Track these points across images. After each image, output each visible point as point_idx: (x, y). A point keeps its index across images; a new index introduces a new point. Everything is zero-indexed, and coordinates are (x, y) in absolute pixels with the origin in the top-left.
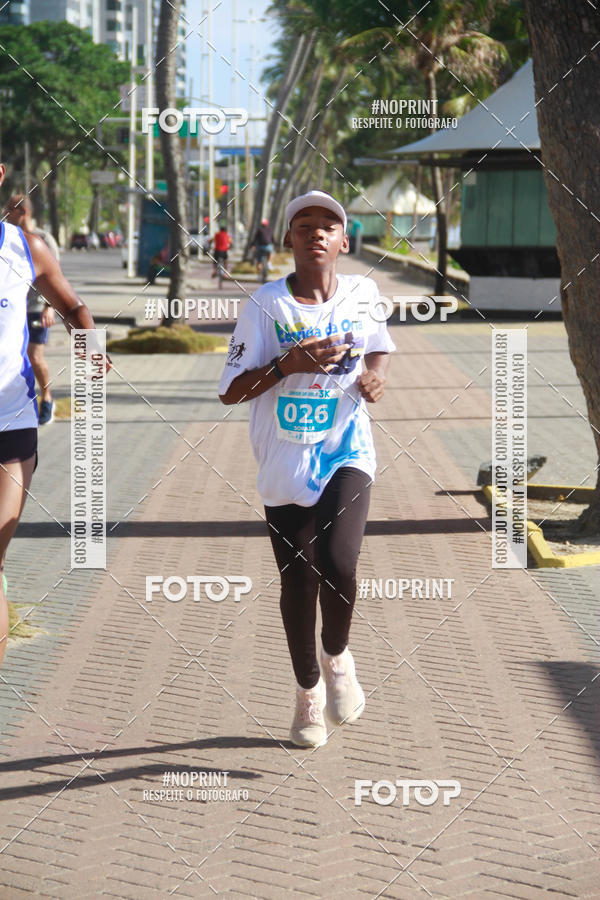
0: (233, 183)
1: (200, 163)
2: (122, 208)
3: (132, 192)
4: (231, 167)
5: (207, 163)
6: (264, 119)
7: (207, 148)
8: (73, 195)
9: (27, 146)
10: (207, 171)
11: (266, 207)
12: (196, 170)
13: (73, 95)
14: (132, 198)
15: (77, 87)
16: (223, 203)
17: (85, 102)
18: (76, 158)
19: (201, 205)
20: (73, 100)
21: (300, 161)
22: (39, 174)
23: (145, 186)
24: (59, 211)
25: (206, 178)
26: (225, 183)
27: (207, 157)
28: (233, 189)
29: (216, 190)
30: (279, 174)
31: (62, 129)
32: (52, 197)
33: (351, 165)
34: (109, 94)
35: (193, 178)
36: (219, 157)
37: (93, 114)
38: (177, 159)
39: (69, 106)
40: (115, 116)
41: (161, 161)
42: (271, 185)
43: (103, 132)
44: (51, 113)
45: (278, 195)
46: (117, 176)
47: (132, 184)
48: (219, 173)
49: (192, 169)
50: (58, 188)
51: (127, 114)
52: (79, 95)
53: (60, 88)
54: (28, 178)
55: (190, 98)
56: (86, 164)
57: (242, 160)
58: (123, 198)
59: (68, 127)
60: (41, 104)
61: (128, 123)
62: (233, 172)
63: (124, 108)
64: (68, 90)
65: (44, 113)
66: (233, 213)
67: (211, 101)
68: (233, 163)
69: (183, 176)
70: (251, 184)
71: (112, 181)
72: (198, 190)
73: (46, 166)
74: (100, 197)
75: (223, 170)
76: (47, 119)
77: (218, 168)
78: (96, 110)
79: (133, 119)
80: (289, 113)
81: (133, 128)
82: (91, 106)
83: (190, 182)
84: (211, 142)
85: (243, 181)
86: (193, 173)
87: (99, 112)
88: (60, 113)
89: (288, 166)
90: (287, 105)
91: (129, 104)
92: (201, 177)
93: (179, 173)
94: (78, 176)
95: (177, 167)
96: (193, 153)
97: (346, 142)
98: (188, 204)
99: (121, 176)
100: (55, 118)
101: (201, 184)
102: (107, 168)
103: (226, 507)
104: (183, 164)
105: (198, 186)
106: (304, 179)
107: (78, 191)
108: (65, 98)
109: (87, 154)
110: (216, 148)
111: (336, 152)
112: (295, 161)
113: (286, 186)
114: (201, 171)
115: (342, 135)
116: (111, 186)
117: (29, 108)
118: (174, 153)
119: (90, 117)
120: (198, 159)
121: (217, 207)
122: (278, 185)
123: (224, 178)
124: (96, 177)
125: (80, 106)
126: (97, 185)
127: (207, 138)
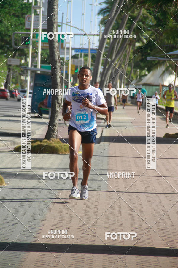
0: (80, 66)
1: (65, 56)
3: (29, 69)
4: (80, 59)
6: (97, 35)
7: (68, 49)
10: (68, 60)
12: (63, 59)
14: (29, 72)
16: (75, 77)
19: (64, 78)
23: (36, 67)
25: (67, 64)
27: (68, 53)
30: (105, 64)
34: (19, 20)
36: (74, 53)
37: (10, 29)
40: (22, 31)
42: (101, 69)
43: (15, 38)
45: (103, 74)
46: (21, 61)
47: (30, 65)
48: (74, 61)
51: (29, 30)
55: (62, 23)
56: (5, 55)
57: (86, 56)
61: (29, 34)
62: (81, 61)
63: (27, 26)
68: (81, 57)
71: (18, 64)
72: (63, 70)
74: (11, 72)
75: (76, 60)
77: (72, 59)
79: (32, 33)
81: (31, 37)
84: (71, 45)
86: (62, 61)
89: (109, 59)
91: (30, 25)
92: (65, 63)
94: (1, 60)
97: (139, 48)
99: (23, 61)
101: (65, 67)
102: (16, 57)
107: (0, 67)
109: (6, 49)
110: (73, 49)
112: (113, 58)
114: (65, 60)
115: (137, 44)
116: (17, 66)
119: (9, 31)
120: (64, 54)
122: (104, 69)
123: (76, 64)
124: (10, 61)
125: (3, 25)
126: (10, 65)
127: (69, 43)
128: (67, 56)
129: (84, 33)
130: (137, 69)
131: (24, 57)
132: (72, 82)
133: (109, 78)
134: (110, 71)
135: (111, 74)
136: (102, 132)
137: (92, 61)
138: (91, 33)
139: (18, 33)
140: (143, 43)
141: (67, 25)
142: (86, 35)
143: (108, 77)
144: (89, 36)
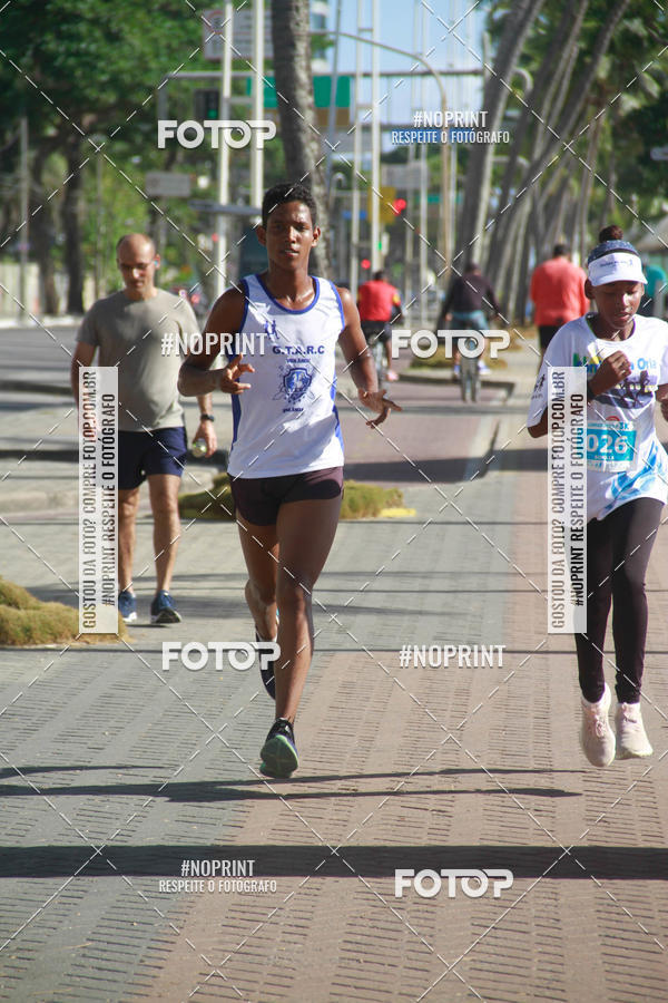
0: (417, 193)
1: (355, 157)
2: (204, 242)
3: (224, 212)
4: (412, 164)
5: (368, 155)
6: (475, 73)
7: (367, 128)
8: (111, 217)
9: (24, 124)
10: (367, 172)
11: (480, 240)
12: (346, 169)
13: (114, 27)
14: (223, 224)
15: (121, 13)
16: (396, 232)
17: (136, 41)
18: (120, 146)
19: (355, 238)
20: (113, 38)
21: (546, 153)
22: (46, 177)
23: (248, 200)
24: (84, 247)
25: (365, 187)
26: (401, 195)
27: (367, 146)
28: (417, 207)
29: (383, 208)
30: (506, 178)
31: (92, 93)
32: (70, 220)
33: (646, 160)
34: (183, 27)
35: (339, 185)
36: (390, 143)
37: (153, 65)
38: (311, 150)
39: (106, 49)
40: (193, 69)
41: (281, 155)
42: (488, 197)
43: (170, 98)
44: (72, 61)
45: (501, 217)
46: (194, 182)
47: (224, 197)
48: (390, 174)
49: (338, 168)
50: (81, 206)
51: (216, 63)
52: (126, 28)
53: (89, 15)
54: (25, 185)
55: (337, 33)
56: (136, 160)
57: (435, 150)
58: (205, 222)
59: (103, 87)
60: (52, 44)
61: (219, 80)
62: (418, 171)
63: (209, 53)
64: (104, 20)
65: (59, 62)
66: (416, 252)
67: (377, 38)
68: (417, 156)
69: (321, 183)
70: (451, 197)
71: (186, 191)
72: (350, 209)
73: (59, 163)
74: (161, 222)
75: (398, 169)
76: (62, 74)
77: (385, 168)
78: (157, 56)
79: (227, 74)
80: (525, 60)
81: (226, 91)
82: (148, 49)
83: (334, 192)
84: (377, 116)
85: (435, 190)
86: (340, 176)
87: (164, 59)
88: (89, 62)
89: (522, 161)
90: (521, 48)
91: (219, 44)
92: (355, 184)
93: (315, 177)
94: (120, 181)
95: (311, 164)
96: (341, 137)
97: (635, 115)
98: (330, 235)
99: (203, 182)
100: (78, 73)
101: (356, 196)
102: (175, 168)
103: (402, 819)
104: (322, 159)
105: (350, 200)
106: (552, 187)
107: (119, 208)
108: (98, 34)
109: (139, 139)
110: (385, 128)
111: (616, 134)
112: (537, 153)
113: (518, 201)
114: (357, 171)
115: (630, 103)
116: (183, 201)
117: (29, 53)
118: (304, 138)
119: (146, 70)
120: (349, 147)
121: (385, 239)
122: (503, 200)
123: (399, 185)
124: (155, 183)
125: (126, 49)
126: (156, 199)
127: (369, 107)
128: (364, 156)
129: (421, 68)
130: (630, 194)
131: (207, 165)
132: (385, 250)
133: (522, 232)
134: (526, 207)
135: (532, 216)
136: (496, 434)
137: (459, 172)
138: (451, 65)
139: (179, 79)
140: (648, 95)
141: (358, 39)
142: (428, 73)
143: (519, 227)
144: (443, 80)
